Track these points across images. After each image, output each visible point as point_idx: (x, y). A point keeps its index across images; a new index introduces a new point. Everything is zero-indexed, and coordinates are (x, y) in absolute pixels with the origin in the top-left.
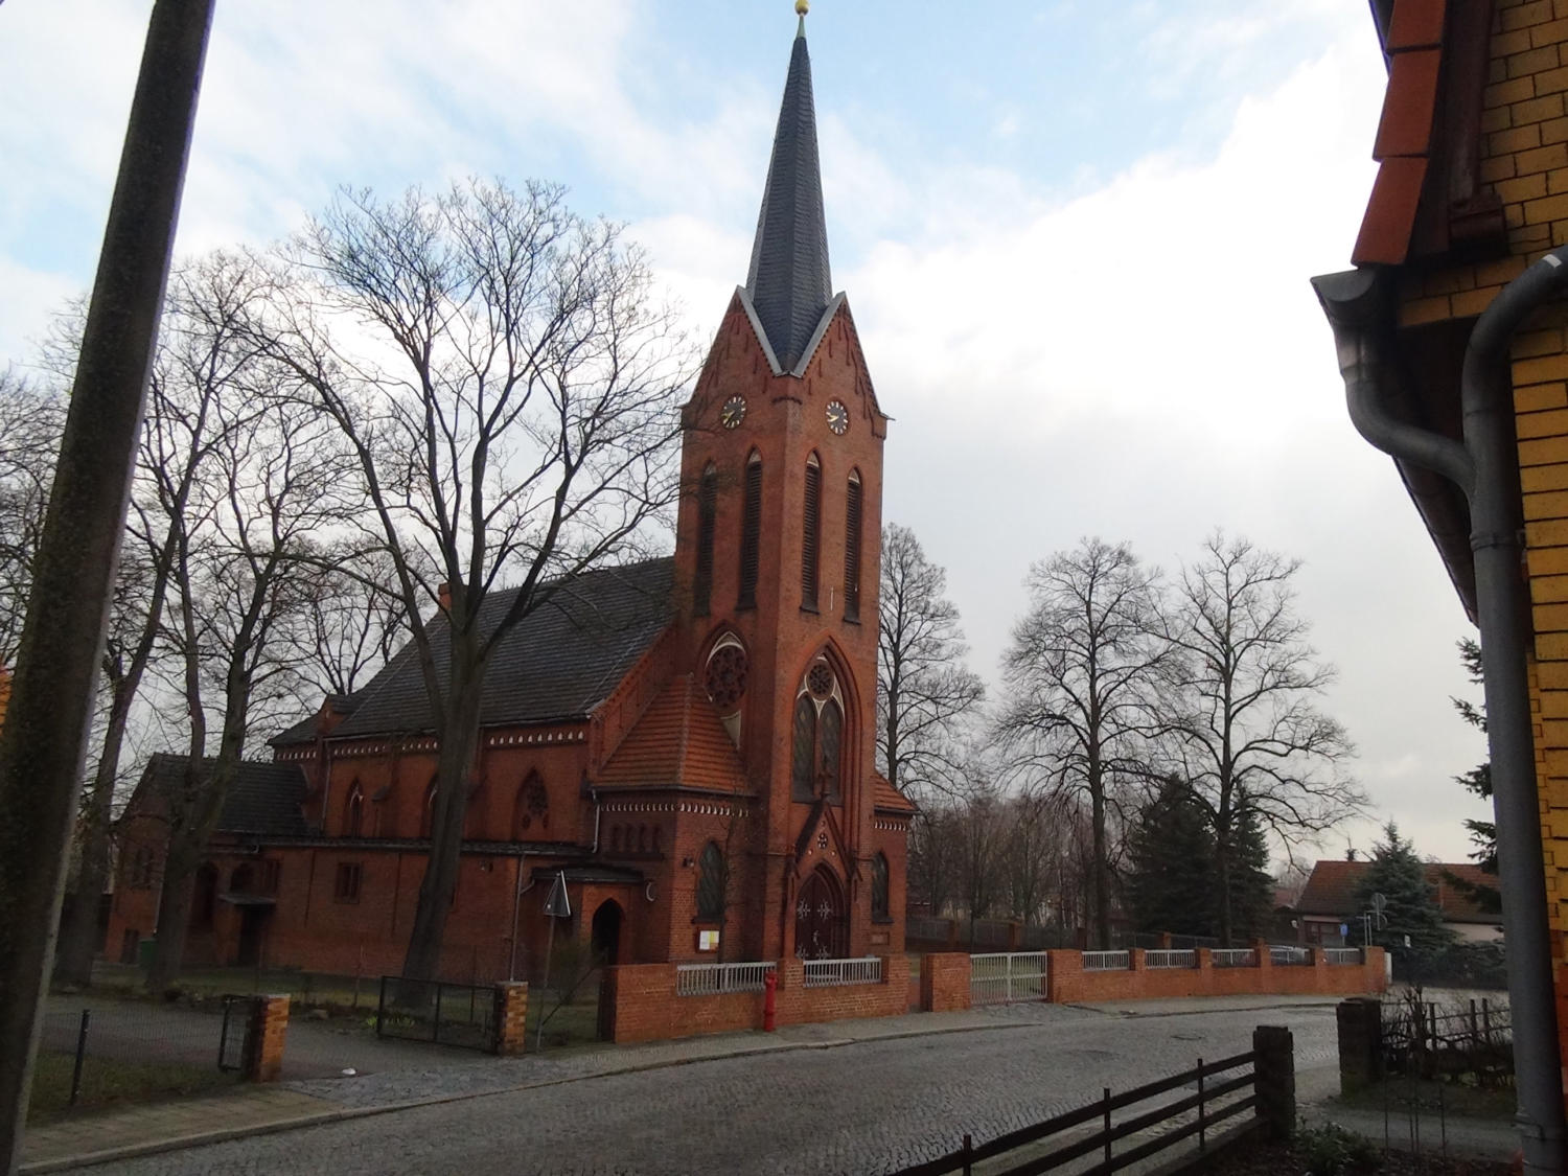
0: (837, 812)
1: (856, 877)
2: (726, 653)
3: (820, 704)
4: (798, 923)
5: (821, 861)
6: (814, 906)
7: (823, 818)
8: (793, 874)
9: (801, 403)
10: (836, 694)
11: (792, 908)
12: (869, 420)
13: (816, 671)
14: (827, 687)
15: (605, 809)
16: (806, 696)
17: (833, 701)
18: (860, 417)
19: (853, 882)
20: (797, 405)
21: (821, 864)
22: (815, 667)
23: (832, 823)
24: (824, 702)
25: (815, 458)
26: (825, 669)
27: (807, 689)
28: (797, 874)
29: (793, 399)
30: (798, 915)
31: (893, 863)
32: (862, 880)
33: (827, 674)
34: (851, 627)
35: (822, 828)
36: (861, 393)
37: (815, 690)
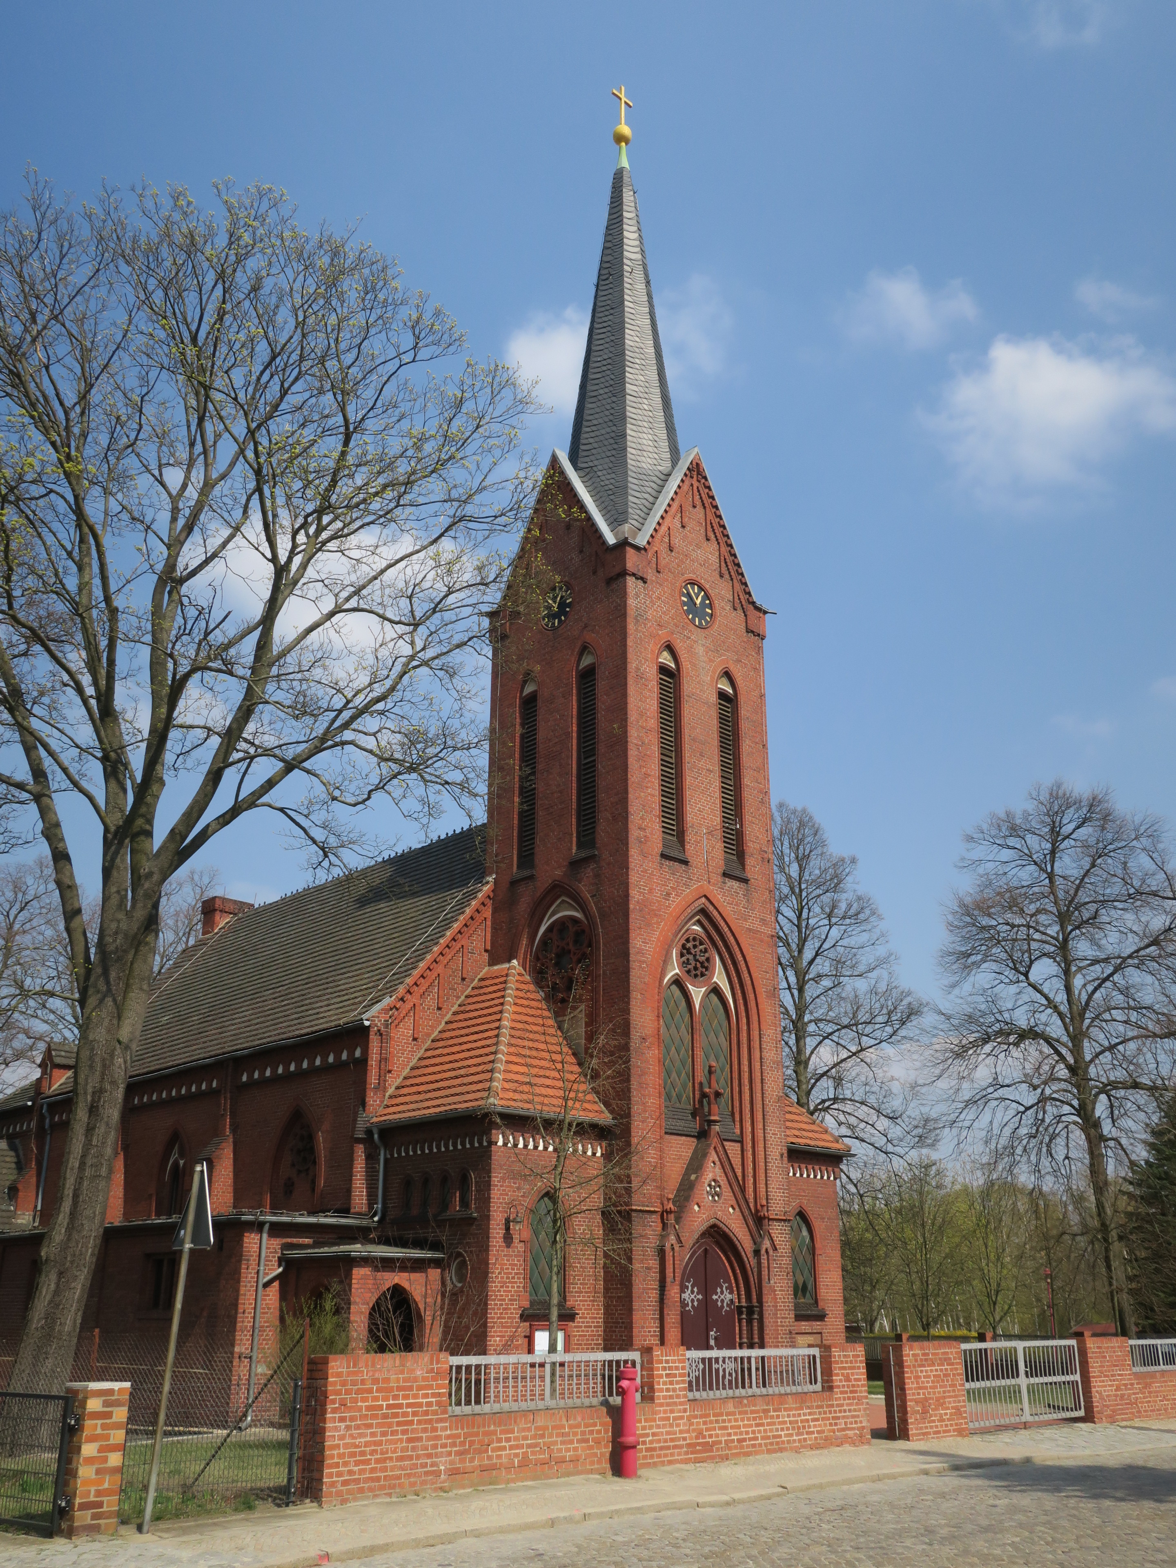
0: (733, 1149)
1: (767, 1244)
2: (560, 926)
3: (698, 993)
4: (684, 1315)
5: (712, 1221)
6: (707, 1289)
7: (713, 1156)
8: (672, 1239)
9: (645, 582)
10: (719, 978)
11: (673, 1291)
12: (740, 612)
13: (689, 945)
14: (707, 969)
15: (392, 1155)
16: (677, 982)
17: (716, 991)
18: (728, 607)
19: (763, 1252)
20: (640, 583)
21: (714, 1226)
22: (688, 940)
23: (726, 1164)
24: (703, 990)
25: (669, 657)
26: (701, 943)
27: (677, 971)
28: (679, 1241)
29: (634, 575)
30: (683, 1304)
31: (819, 1226)
32: (775, 1249)
33: (706, 951)
34: (735, 884)
35: (712, 1171)
36: (727, 576)
37: (688, 972)
